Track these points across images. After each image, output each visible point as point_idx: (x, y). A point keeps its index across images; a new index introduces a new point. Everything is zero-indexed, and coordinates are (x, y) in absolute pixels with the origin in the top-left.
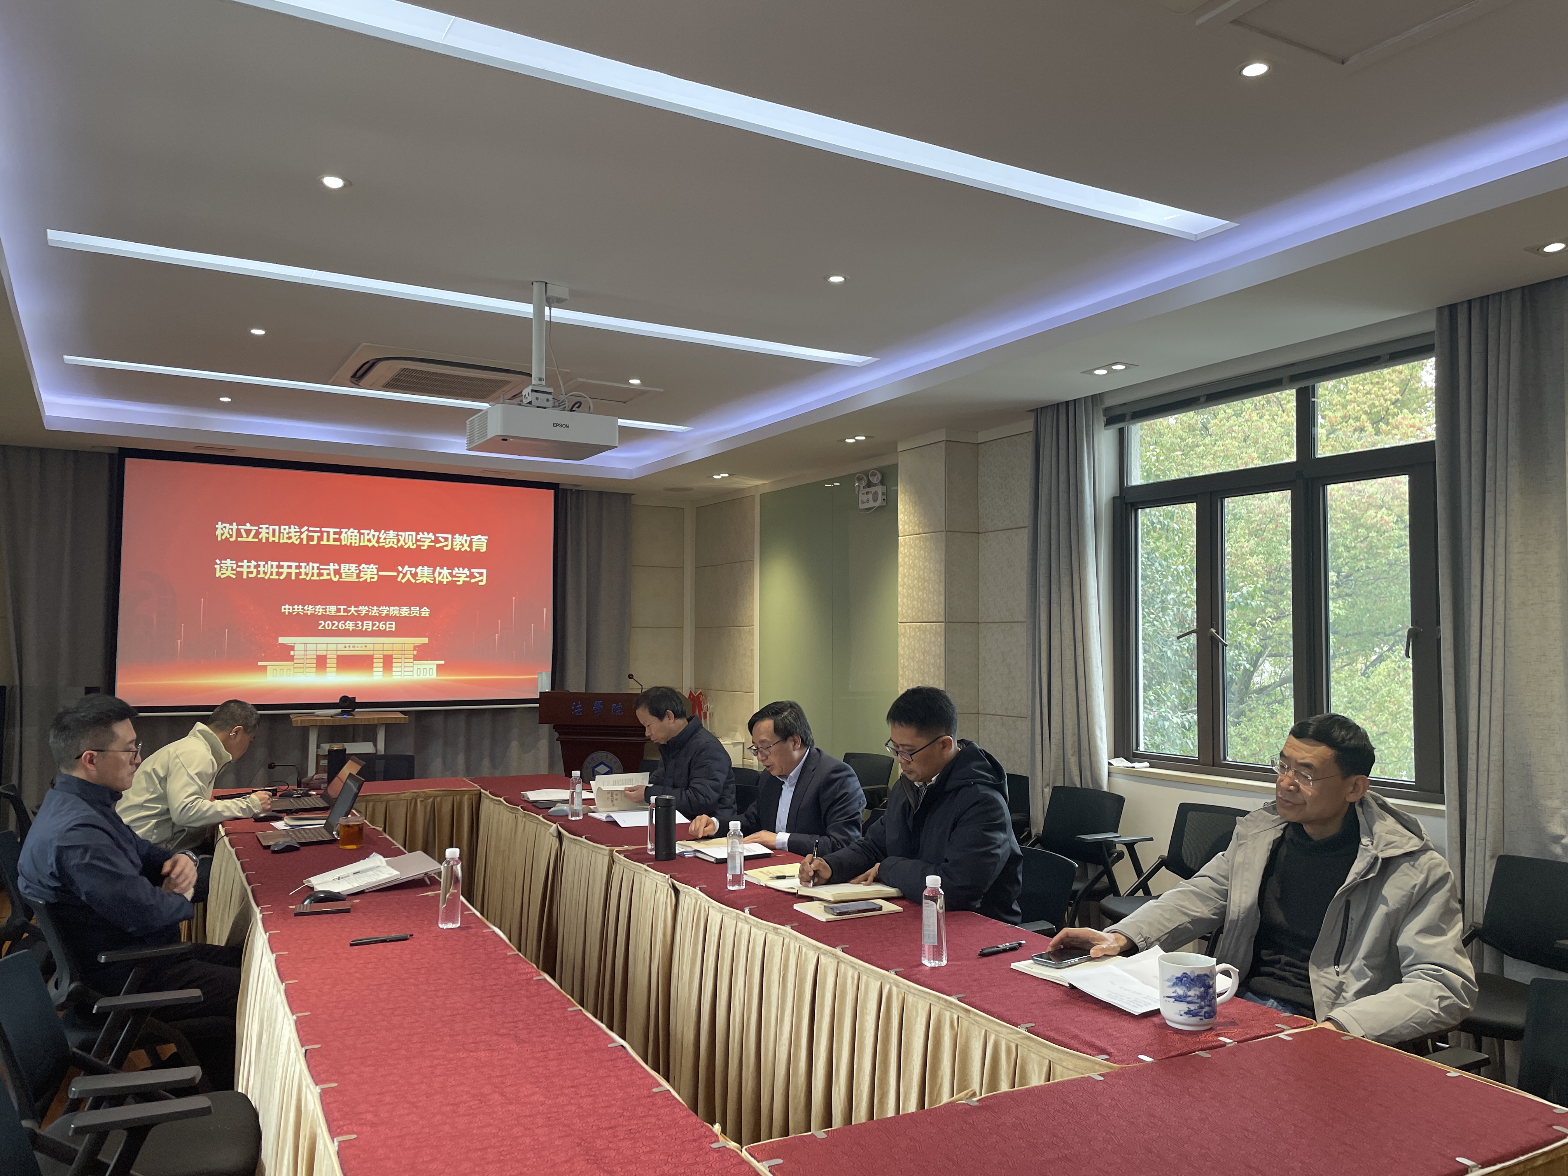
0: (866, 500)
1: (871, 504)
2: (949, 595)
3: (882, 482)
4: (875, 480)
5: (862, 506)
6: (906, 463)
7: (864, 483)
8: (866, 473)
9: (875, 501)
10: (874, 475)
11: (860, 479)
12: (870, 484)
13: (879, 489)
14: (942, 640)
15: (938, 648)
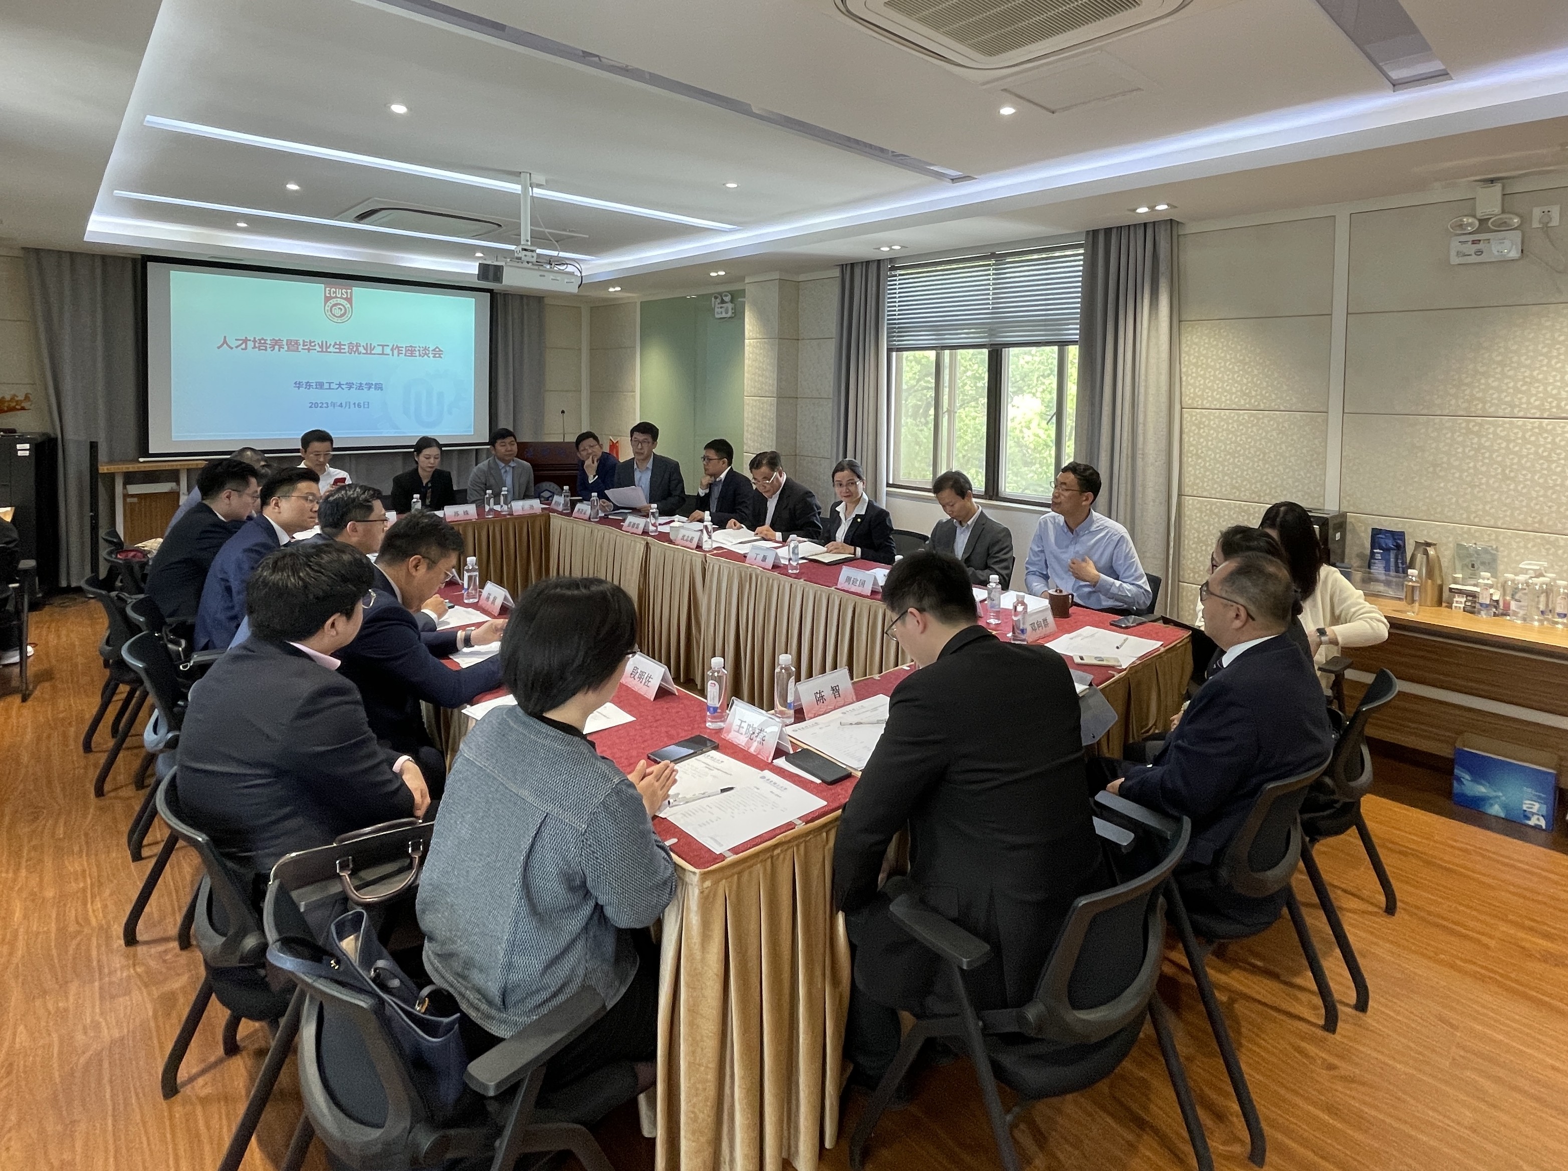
0: (722, 312)
1: (724, 315)
2: (779, 380)
3: (732, 301)
4: (727, 299)
5: (717, 316)
6: (750, 291)
7: (719, 300)
8: (720, 294)
9: (727, 313)
10: (726, 296)
11: (716, 298)
12: (723, 302)
13: (730, 306)
14: (774, 409)
15: (772, 414)
